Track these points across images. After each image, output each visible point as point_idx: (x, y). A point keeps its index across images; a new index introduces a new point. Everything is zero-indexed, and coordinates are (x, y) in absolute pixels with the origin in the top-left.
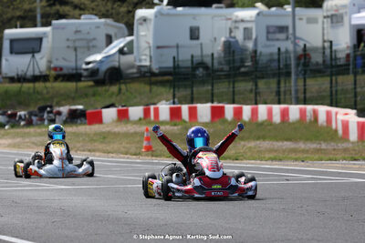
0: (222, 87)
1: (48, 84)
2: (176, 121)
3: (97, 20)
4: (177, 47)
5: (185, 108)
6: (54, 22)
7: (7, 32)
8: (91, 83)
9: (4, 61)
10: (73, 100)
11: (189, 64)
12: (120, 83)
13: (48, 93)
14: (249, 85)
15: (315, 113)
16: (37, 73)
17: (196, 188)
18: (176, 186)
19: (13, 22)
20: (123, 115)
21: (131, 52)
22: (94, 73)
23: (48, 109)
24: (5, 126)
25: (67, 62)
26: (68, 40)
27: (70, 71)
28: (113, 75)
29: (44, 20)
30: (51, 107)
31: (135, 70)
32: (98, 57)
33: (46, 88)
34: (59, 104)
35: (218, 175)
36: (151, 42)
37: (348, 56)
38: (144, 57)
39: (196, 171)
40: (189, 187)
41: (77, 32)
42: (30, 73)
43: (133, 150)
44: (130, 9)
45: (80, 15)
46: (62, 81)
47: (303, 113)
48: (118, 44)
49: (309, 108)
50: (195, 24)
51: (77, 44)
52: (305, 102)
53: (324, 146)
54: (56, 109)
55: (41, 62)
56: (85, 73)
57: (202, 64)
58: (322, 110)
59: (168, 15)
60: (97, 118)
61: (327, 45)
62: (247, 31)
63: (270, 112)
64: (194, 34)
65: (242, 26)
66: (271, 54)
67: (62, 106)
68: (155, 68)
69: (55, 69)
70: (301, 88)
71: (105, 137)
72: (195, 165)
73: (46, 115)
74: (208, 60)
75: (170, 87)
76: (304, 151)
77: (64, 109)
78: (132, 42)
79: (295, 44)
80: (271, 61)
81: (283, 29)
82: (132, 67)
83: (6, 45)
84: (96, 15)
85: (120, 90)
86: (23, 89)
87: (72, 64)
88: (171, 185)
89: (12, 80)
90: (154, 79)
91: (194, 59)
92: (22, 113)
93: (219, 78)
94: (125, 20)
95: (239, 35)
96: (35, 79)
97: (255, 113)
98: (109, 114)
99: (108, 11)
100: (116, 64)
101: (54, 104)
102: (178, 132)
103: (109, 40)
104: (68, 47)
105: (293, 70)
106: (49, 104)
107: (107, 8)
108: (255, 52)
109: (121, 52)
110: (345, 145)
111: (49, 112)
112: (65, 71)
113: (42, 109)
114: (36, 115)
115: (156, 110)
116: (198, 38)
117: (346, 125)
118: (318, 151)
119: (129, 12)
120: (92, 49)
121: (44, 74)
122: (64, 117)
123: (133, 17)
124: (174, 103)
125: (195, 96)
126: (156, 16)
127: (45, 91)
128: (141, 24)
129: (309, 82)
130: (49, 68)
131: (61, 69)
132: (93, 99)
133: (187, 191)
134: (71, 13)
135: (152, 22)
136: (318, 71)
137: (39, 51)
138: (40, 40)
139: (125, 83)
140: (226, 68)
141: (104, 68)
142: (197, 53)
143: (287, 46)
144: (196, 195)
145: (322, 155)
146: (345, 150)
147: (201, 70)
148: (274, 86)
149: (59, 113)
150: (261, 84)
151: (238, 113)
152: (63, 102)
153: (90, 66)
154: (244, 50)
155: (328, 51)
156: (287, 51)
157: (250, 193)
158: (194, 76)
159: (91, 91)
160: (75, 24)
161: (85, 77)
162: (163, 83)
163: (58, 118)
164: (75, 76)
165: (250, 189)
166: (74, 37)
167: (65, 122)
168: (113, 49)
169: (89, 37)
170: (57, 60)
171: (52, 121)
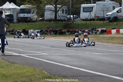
1: (95, 22)
3: (110, 2)
6: (97, 2)
7: (82, 5)
8: (108, 21)
9: (81, 14)
10: (102, 27)
12: (117, 22)
16: (91, 18)
19: (84, 2)
20: (118, 32)
21: (121, 12)
22: (109, 18)
24: (81, 34)
26: (101, 8)
28: (115, 19)
29: (94, 2)
31: (122, 18)
32: (110, 13)
41: (104, 5)
42: (89, 18)
43: (121, 42)
46: (99, 21)
48: (117, 9)
51: (104, 9)
55: (93, 15)
60: (110, 32)
67: (99, 28)
69: (97, 17)
71: (112, 38)
77: (100, 30)
78: (121, 8)
82: (121, 16)
83: (82, 9)
85: (117, 24)
86: (87, 23)
87: (102, 16)
89: (83, 20)
92: (87, 31)
94: (119, 2)
96: (91, 20)
98: (114, 31)
100: (116, 16)
101: (96, 28)
103: (114, 8)
104: (101, 10)
109: (118, 12)
111: (95, 30)
112: (100, 18)
113: (93, 29)
114: (91, 31)
120: (108, 11)
121: (93, 18)
127: (94, 24)
130: (95, 17)
131: (99, 17)
132: (109, 26)
137: (92, 11)
138: (93, 8)
139: (119, 22)
141: (112, 17)
149: (98, 31)
153: (108, 16)
159: (108, 24)
160: (103, 3)
161: (106, 19)
163: (98, 33)
164: (103, 19)
166: (103, 7)
167: (100, 34)
168: (115, 11)
169: (108, 7)
170: (97, 14)
171: (96, 33)
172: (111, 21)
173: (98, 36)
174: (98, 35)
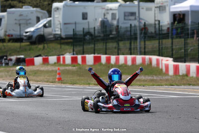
0: (100, 46)
1: (5, 44)
2: (74, 64)
3: (31, 9)
4: (75, 23)
5: (79, 57)
6: (8, 10)
8: (28, 43)
10: (18, 53)
11: (82, 33)
12: (44, 44)
13: (5, 48)
14: (115, 45)
15: (150, 60)
17: (114, 106)
18: (102, 105)
20: (46, 61)
21: (50, 26)
22: (30, 38)
23: (5, 58)
25: (15, 32)
26: (16, 20)
27: (17, 37)
28: (40, 39)
29: (3, 9)
30: (6, 56)
31: (52, 36)
32: (32, 29)
33: (4, 46)
34: (11, 55)
35: (128, 98)
36: (61, 21)
37: (168, 28)
38: (57, 29)
39: (114, 95)
40: (110, 105)
41: (21, 15)
43: (51, 80)
44: (50, 3)
45: (22, 6)
46: (13, 42)
47: (144, 60)
48: (43, 22)
49: (147, 57)
50: (85, 11)
51: (21, 22)
52: (145, 54)
53: (155, 78)
54: (9, 57)
55: (1, 32)
56: (25, 38)
57: (89, 33)
58: (154, 58)
59: (70, 6)
60: (32, 63)
61: (157, 22)
62: (113, 15)
63: (126, 60)
64: (85, 16)
65: (111, 12)
66: (127, 28)
67: (13, 55)
68: (63, 35)
69: (9, 35)
70: (143, 46)
71: (36, 73)
72: (113, 92)
73: (3, 61)
74: (92, 31)
75: (71, 45)
76: (144, 81)
77: (14, 58)
78: (50, 21)
79: (140, 22)
80: (127, 31)
81: (133, 14)
82: (50, 34)
84: (31, 6)
85: (44, 47)
87: (18, 33)
88: (99, 104)
90: (63, 41)
91: (85, 30)
93: (98, 40)
94: (47, 9)
95: (109, 17)
97: (117, 60)
98: (38, 60)
99: (37, 4)
100: (42, 33)
101: (8, 55)
102: (76, 70)
103: (38, 20)
104: (16, 23)
105: (138, 36)
106: (5, 54)
107: (37, 2)
108: (118, 26)
109: (45, 26)
110: (166, 77)
111: (5, 59)
112: (14, 37)
113: (1, 58)
115: (64, 58)
116: (86, 19)
117: (167, 67)
118: (152, 80)
119: (49, 4)
120: (29, 24)
121: (2, 38)
122: (13, 62)
123: (51, 7)
124: (73, 54)
125: (85, 50)
126: (64, 7)
127: (3, 48)
128: (56, 11)
129: (147, 43)
130: (5, 35)
131: (12, 36)
132: (29, 52)
133: (109, 108)
134: (18, 5)
135: (62, 10)
136: (152, 37)
137: (0, 26)
138: (1, 20)
139: (47, 43)
140: (102, 35)
141: (35, 35)
142: (86, 27)
143: (135, 23)
144: (115, 110)
145: (154, 83)
146: (167, 80)
147: (88, 36)
148: (128, 45)
149: (11, 60)
150: (121, 44)
151: (108, 60)
152: (13, 54)
153: (28, 34)
154: (112, 25)
155: (157, 26)
156: (135, 26)
157: (147, 109)
158: (85, 39)
159: (28, 48)
160: (19, 11)
161: (25, 40)
162: (67, 44)
163: (11, 63)
164: (19, 40)
165: (146, 106)
166: (19, 18)
167: (14, 65)
168: (40, 25)
169: (28, 18)
170: (10, 30)
171: (7, 64)
172: (33, 43)
173: (12, 69)
174: (11, 67)
